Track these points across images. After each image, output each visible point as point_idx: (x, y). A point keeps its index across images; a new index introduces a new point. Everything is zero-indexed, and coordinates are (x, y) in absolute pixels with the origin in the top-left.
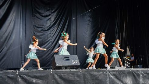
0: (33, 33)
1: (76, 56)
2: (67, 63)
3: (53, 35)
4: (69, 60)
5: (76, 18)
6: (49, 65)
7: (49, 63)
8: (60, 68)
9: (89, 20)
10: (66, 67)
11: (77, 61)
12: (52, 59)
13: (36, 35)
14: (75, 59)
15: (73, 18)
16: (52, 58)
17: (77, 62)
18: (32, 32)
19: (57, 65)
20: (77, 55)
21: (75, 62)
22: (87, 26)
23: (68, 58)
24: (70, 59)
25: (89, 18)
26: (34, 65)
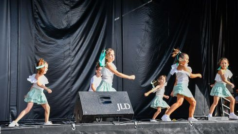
0: (33, 48)
1: (125, 95)
2: (106, 110)
3: (74, 52)
4: (110, 102)
5: (122, 18)
6: (67, 114)
7: (67, 110)
8: (91, 119)
9: (147, 22)
10: (104, 118)
11: (127, 105)
12: (74, 101)
13: (41, 53)
14: (122, 101)
15: (115, 18)
16: (72, 99)
17: (128, 107)
18: (31, 48)
19: (85, 113)
20: (126, 92)
21: (123, 107)
22: (144, 32)
23: (109, 98)
24: (111, 100)
25: (147, 18)
26: (37, 114)
